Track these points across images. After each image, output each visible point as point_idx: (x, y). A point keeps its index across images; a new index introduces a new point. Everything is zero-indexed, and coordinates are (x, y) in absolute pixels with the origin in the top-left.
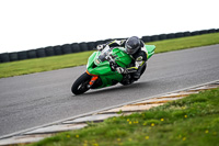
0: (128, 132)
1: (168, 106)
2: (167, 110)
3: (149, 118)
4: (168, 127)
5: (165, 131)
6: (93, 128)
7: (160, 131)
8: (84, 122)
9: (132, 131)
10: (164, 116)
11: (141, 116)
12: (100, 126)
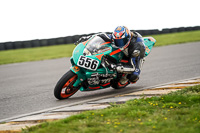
0: (148, 113)
1: (185, 92)
2: (185, 95)
3: (168, 102)
4: (185, 110)
5: (183, 114)
6: (116, 109)
7: (178, 113)
8: (107, 103)
9: (151, 112)
10: (182, 100)
11: (160, 100)
12: (121, 106)
